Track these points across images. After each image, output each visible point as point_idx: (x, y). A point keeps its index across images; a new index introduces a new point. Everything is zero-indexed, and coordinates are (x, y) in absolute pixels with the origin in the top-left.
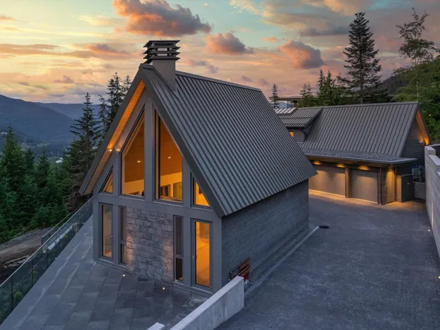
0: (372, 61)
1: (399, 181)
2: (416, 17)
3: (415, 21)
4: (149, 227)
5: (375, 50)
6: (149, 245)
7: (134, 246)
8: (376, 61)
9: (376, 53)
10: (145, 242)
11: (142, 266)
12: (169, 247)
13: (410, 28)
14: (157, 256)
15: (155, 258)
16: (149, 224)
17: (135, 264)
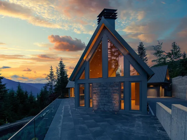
0: (145, 58)
1: (163, 90)
2: (159, 43)
3: (158, 44)
4: (106, 89)
5: (146, 54)
6: (105, 97)
7: (97, 99)
8: (146, 58)
9: (146, 55)
10: (103, 96)
11: (101, 107)
12: (116, 96)
13: (157, 47)
14: (110, 101)
15: (109, 102)
16: (105, 88)
17: (98, 106)
